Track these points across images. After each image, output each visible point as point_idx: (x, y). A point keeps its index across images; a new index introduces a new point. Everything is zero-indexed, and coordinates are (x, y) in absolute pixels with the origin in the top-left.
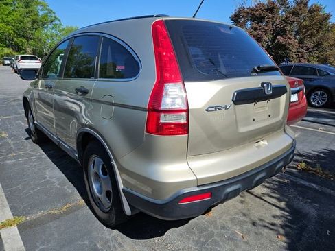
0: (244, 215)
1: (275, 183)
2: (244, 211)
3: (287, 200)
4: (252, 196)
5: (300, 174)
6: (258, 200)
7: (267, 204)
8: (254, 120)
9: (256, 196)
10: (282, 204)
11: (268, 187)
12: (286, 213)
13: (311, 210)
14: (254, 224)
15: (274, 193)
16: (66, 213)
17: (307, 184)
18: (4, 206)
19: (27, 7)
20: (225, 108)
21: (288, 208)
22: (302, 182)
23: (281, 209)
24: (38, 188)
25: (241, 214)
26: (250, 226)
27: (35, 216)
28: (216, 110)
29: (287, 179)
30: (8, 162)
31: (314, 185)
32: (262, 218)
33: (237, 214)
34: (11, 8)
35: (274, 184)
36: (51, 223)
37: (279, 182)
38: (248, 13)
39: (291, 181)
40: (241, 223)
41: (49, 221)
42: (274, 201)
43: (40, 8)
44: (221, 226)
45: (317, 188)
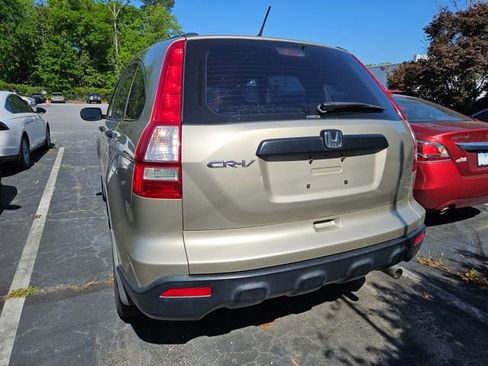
0: (321, 337)
1: (404, 296)
2: (324, 332)
3: (409, 326)
4: (351, 311)
5: (461, 289)
6: (359, 318)
7: (370, 327)
8: (308, 187)
9: (358, 312)
10: (396, 333)
11: (387, 301)
12: (394, 348)
13: (443, 351)
14: (328, 354)
15: (393, 311)
16: (86, 291)
17: (463, 306)
18: (27, 272)
19: (156, 31)
20: (243, 164)
21: (403, 340)
22: (457, 302)
23: (389, 339)
24: (75, 256)
25: (316, 336)
26: (319, 355)
27: (51, 290)
28: (225, 166)
29: (430, 293)
30: (63, 220)
31: (476, 311)
32: (347, 348)
33: (309, 333)
34: (139, 33)
35: (401, 299)
36: (62, 302)
37: (413, 296)
38: (457, 20)
39: (437, 298)
40: (307, 348)
41: (61, 299)
42: (384, 325)
43: (171, 31)
44: (274, 347)
45: (480, 316)
